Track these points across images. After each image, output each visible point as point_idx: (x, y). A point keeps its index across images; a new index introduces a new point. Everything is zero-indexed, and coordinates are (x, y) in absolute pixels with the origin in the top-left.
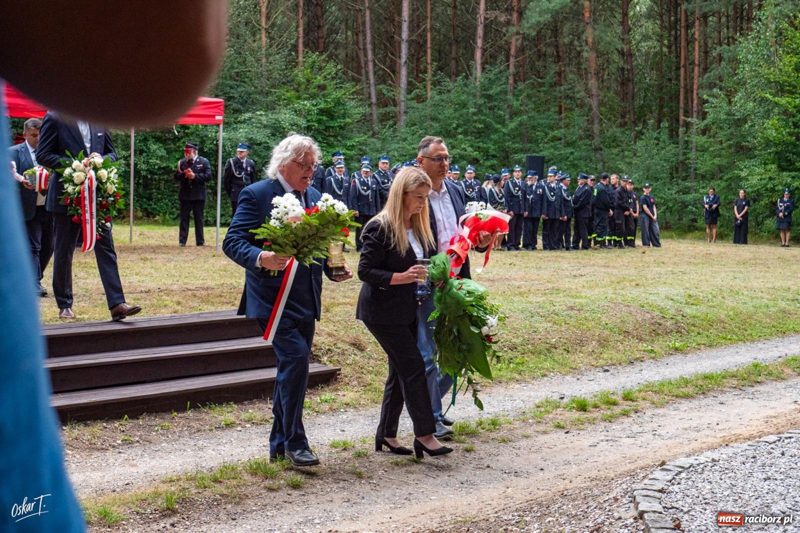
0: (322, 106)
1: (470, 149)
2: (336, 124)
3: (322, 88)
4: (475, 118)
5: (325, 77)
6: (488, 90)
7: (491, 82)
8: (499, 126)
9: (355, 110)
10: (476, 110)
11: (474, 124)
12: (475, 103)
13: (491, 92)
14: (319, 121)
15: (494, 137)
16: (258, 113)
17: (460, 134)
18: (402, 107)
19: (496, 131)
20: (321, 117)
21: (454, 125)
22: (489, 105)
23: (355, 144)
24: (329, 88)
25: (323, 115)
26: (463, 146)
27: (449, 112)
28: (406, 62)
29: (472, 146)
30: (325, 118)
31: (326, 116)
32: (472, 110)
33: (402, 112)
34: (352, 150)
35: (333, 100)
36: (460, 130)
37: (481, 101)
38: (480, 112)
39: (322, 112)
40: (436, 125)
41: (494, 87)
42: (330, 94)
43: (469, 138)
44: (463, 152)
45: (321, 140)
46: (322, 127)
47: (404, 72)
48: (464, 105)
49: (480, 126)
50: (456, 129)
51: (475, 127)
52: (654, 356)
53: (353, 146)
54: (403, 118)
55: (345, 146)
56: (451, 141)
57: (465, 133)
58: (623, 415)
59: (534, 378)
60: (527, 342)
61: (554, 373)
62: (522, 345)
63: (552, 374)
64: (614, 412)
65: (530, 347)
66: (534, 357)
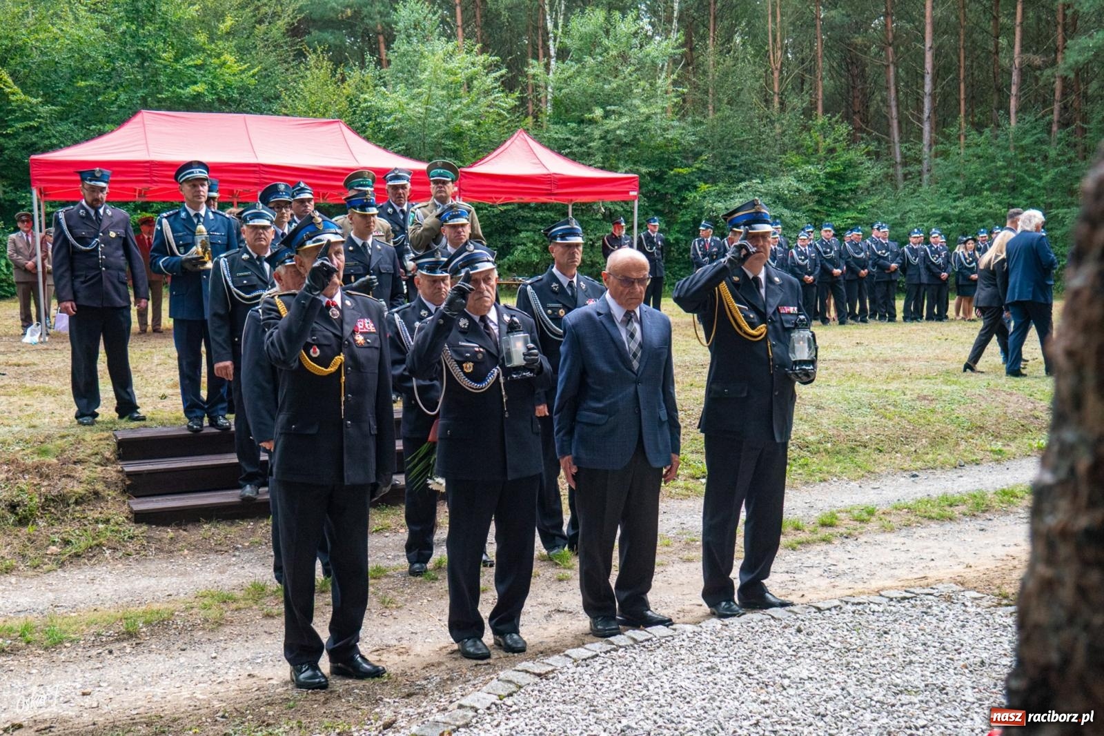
0: (828, 170)
1: (998, 206)
2: (847, 188)
3: (831, 151)
4: (1004, 172)
5: (835, 139)
6: (1022, 140)
7: (1025, 132)
8: (1032, 179)
9: (872, 171)
10: (1005, 164)
11: (1004, 179)
12: (1004, 157)
13: (1023, 143)
14: (828, 186)
15: (1027, 192)
16: (754, 181)
17: (987, 190)
18: (925, 166)
19: (1030, 185)
20: (829, 181)
21: (980, 181)
22: (1021, 157)
23: (867, 207)
24: (839, 149)
25: (831, 179)
26: (988, 203)
27: (974, 166)
28: (929, 117)
29: (1000, 203)
30: (833, 182)
31: (836, 180)
32: (1000, 164)
33: (925, 171)
34: (863, 214)
35: (843, 163)
36: (986, 186)
37: (1011, 153)
38: (1009, 164)
39: (830, 176)
40: (960, 182)
41: (1028, 136)
42: (839, 156)
43: (997, 194)
44: (988, 210)
45: (829, 204)
46: (831, 192)
47: (926, 127)
48: (993, 159)
49: (1009, 180)
50: (982, 184)
51: (1004, 183)
52: (999, 458)
53: (865, 209)
54: (926, 176)
55: (856, 209)
56: (976, 198)
57: (991, 190)
58: (824, 540)
59: (807, 483)
60: (828, 439)
61: (839, 478)
62: (820, 442)
63: (835, 479)
64: (815, 537)
65: (829, 445)
66: (826, 458)
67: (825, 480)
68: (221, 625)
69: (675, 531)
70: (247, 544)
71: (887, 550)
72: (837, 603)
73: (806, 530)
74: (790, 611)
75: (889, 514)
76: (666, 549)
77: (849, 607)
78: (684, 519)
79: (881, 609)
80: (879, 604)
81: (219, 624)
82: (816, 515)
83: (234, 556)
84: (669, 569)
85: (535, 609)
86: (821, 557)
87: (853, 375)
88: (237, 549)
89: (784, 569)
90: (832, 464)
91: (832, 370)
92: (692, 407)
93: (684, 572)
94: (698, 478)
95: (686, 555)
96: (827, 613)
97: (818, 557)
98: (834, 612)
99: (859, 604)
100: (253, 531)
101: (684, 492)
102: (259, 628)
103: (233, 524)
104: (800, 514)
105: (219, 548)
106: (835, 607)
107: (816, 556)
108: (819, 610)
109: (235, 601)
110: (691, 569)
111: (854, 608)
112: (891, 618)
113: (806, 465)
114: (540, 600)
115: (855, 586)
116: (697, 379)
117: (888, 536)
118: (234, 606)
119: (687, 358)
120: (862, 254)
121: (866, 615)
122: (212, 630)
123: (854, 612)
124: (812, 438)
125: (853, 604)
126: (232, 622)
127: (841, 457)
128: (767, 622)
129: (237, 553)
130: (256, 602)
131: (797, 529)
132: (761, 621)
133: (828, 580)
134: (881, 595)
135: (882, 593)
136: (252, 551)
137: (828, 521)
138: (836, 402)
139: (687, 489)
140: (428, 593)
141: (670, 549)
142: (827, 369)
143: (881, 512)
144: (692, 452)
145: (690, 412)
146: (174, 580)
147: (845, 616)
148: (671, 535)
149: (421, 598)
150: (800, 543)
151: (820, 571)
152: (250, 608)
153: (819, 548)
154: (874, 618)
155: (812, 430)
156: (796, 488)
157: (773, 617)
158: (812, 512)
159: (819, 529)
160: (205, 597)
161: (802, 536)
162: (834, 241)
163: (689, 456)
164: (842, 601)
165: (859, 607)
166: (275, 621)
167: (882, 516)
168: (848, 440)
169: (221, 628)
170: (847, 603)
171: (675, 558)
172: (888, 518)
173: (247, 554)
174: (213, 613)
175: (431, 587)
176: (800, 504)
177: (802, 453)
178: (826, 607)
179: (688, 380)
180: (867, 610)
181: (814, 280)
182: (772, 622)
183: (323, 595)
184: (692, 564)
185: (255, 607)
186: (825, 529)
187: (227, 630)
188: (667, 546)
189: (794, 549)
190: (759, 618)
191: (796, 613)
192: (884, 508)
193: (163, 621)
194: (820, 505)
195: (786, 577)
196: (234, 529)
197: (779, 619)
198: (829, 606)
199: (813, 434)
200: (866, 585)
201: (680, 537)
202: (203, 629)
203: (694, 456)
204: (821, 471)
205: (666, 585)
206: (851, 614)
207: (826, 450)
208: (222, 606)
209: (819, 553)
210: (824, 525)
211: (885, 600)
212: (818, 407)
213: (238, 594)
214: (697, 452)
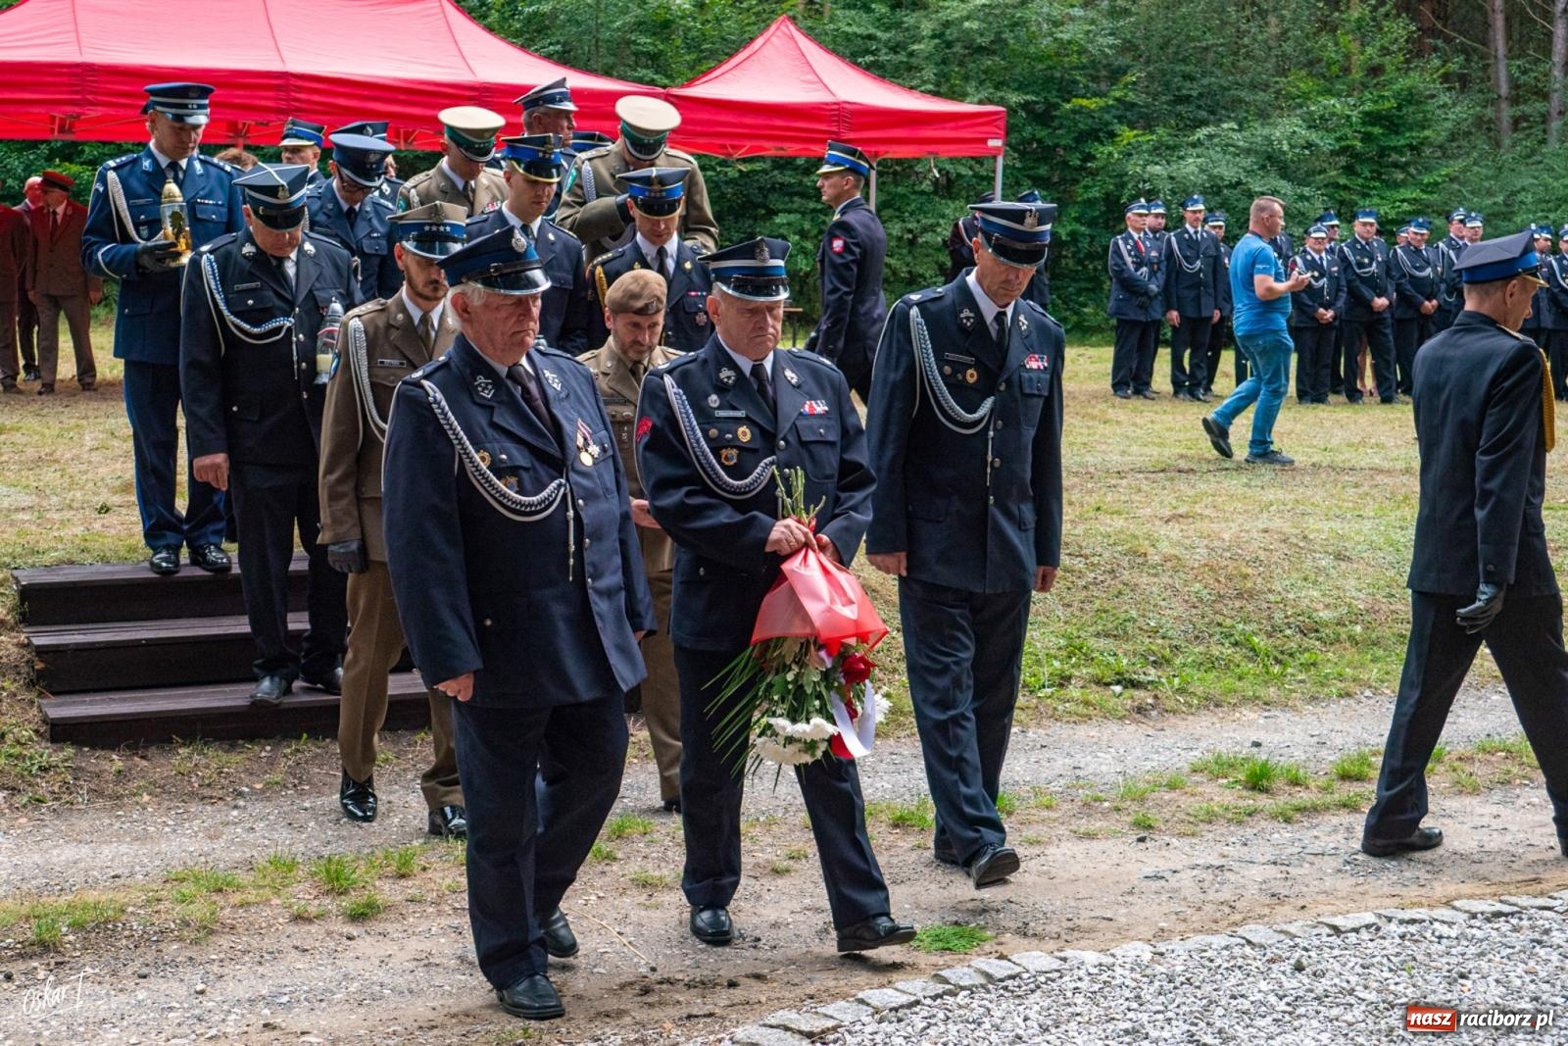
0: (1368, 107)
2: (1402, 142)
3: (1375, 71)
5: (1382, 48)
9: (1452, 111)
14: (1367, 138)
16: (1225, 126)
18: (1555, 104)
20: (1369, 129)
23: (1439, 180)
24: (1389, 68)
25: (1373, 125)
30: (1377, 130)
31: (1382, 126)
33: (1554, 113)
34: (1432, 193)
35: (1397, 95)
39: (1371, 118)
42: (1390, 82)
45: (1368, 175)
46: (1372, 151)
47: (1560, 30)
53: (1436, 184)
54: (1555, 125)
55: (1419, 184)
58: (1345, 806)
59: (1314, 699)
60: (1355, 617)
61: (1376, 692)
62: (1340, 623)
63: (1368, 693)
64: (1328, 799)
65: (1358, 629)
66: (1351, 654)
67: (1348, 695)
68: (212, 932)
69: (1062, 782)
70: (259, 786)
71: (1465, 827)
72: (1370, 918)
73: (1312, 785)
74: (1281, 932)
75: (1470, 760)
76: (1045, 813)
77: (1393, 927)
78: (1081, 759)
79: (1454, 935)
80: (1450, 924)
81: (208, 930)
82: (1330, 757)
83: (236, 807)
84: (1051, 850)
85: (798, 917)
86: (1340, 836)
87: (1406, 498)
88: (241, 794)
89: (1269, 857)
90: (1362, 665)
91: (1366, 488)
92: (1099, 549)
93: (1080, 857)
94: (1108, 684)
95: (1083, 825)
96: (1352, 938)
97: (1334, 837)
98: (1365, 935)
99: (1413, 921)
100: (272, 762)
101: (1081, 709)
102: (284, 939)
103: (232, 747)
104: (1299, 755)
105: (207, 792)
106: (1368, 927)
107: (1329, 834)
108: (1336, 930)
109: (239, 888)
110: (1093, 853)
111: (1402, 929)
112: (1473, 950)
113: (1314, 664)
114: (807, 901)
115: (1404, 892)
116: (1109, 498)
117: (1467, 800)
118: (237, 898)
119: (1089, 459)
120: (1429, 271)
121: (1424, 945)
122: (196, 942)
123: (1402, 937)
124: (1325, 615)
125: (1401, 922)
126: (233, 928)
127: (1380, 653)
128: (1237, 951)
129: (241, 803)
130: (277, 892)
131: (1295, 782)
132: (1226, 948)
133: (1353, 881)
134: (1454, 908)
135: (1457, 903)
136: (269, 799)
137: (1355, 770)
138: (1373, 547)
139: (1087, 703)
140: (598, 882)
141: (1053, 815)
142: (1356, 486)
143: (1454, 755)
144: (1098, 635)
145: (1095, 560)
146: (124, 848)
147: (1386, 943)
148: (1054, 787)
149: (585, 892)
150: (1298, 810)
151: (1337, 863)
152: (267, 902)
153: (1335, 820)
154: (1441, 948)
155: (1328, 600)
156: (1294, 708)
157: (1249, 942)
158: (1323, 753)
159: (1337, 785)
160: (183, 880)
161: (1303, 797)
162: (1377, 242)
163: (1092, 642)
164: (1379, 916)
165: (1413, 929)
166: (313, 928)
167: (1456, 764)
168: (1395, 621)
169: (213, 938)
170: (1390, 920)
171: (1062, 830)
172: (1468, 769)
173: (259, 805)
174: (198, 911)
175: (603, 873)
176: (1300, 737)
177: (1307, 642)
178: (1350, 925)
179: (1093, 500)
180: (1428, 935)
181: (1335, 318)
182: (1248, 950)
183: (403, 882)
184: (1094, 843)
185: (275, 901)
186: (1347, 784)
187: (225, 942)
188: (1048, 807)
189: (1288, 820)
190: (1224, 944)
191: (1293, 937)
192: (1461, 749)
193: (106, 922)
194: (1339, 741)
195: (1273, 872)
196: (236, 758)
197: (1262, 946)
198: (1356, 924)
199: (1327, 606)
200: (1423, 891)
201: (1073, 792)
202: (180, 939)
203: (1102, 643)
204: (1341, 677)
205: (1044, 880)
206: (1398, 940)
207: (1351, 638)
208: (215, 897)
209: (1335, 830)
210: (1345, 777)
211: (1461, 917)
212: (1339, 557)
213: (243, 877)
214: (1107, 636)
